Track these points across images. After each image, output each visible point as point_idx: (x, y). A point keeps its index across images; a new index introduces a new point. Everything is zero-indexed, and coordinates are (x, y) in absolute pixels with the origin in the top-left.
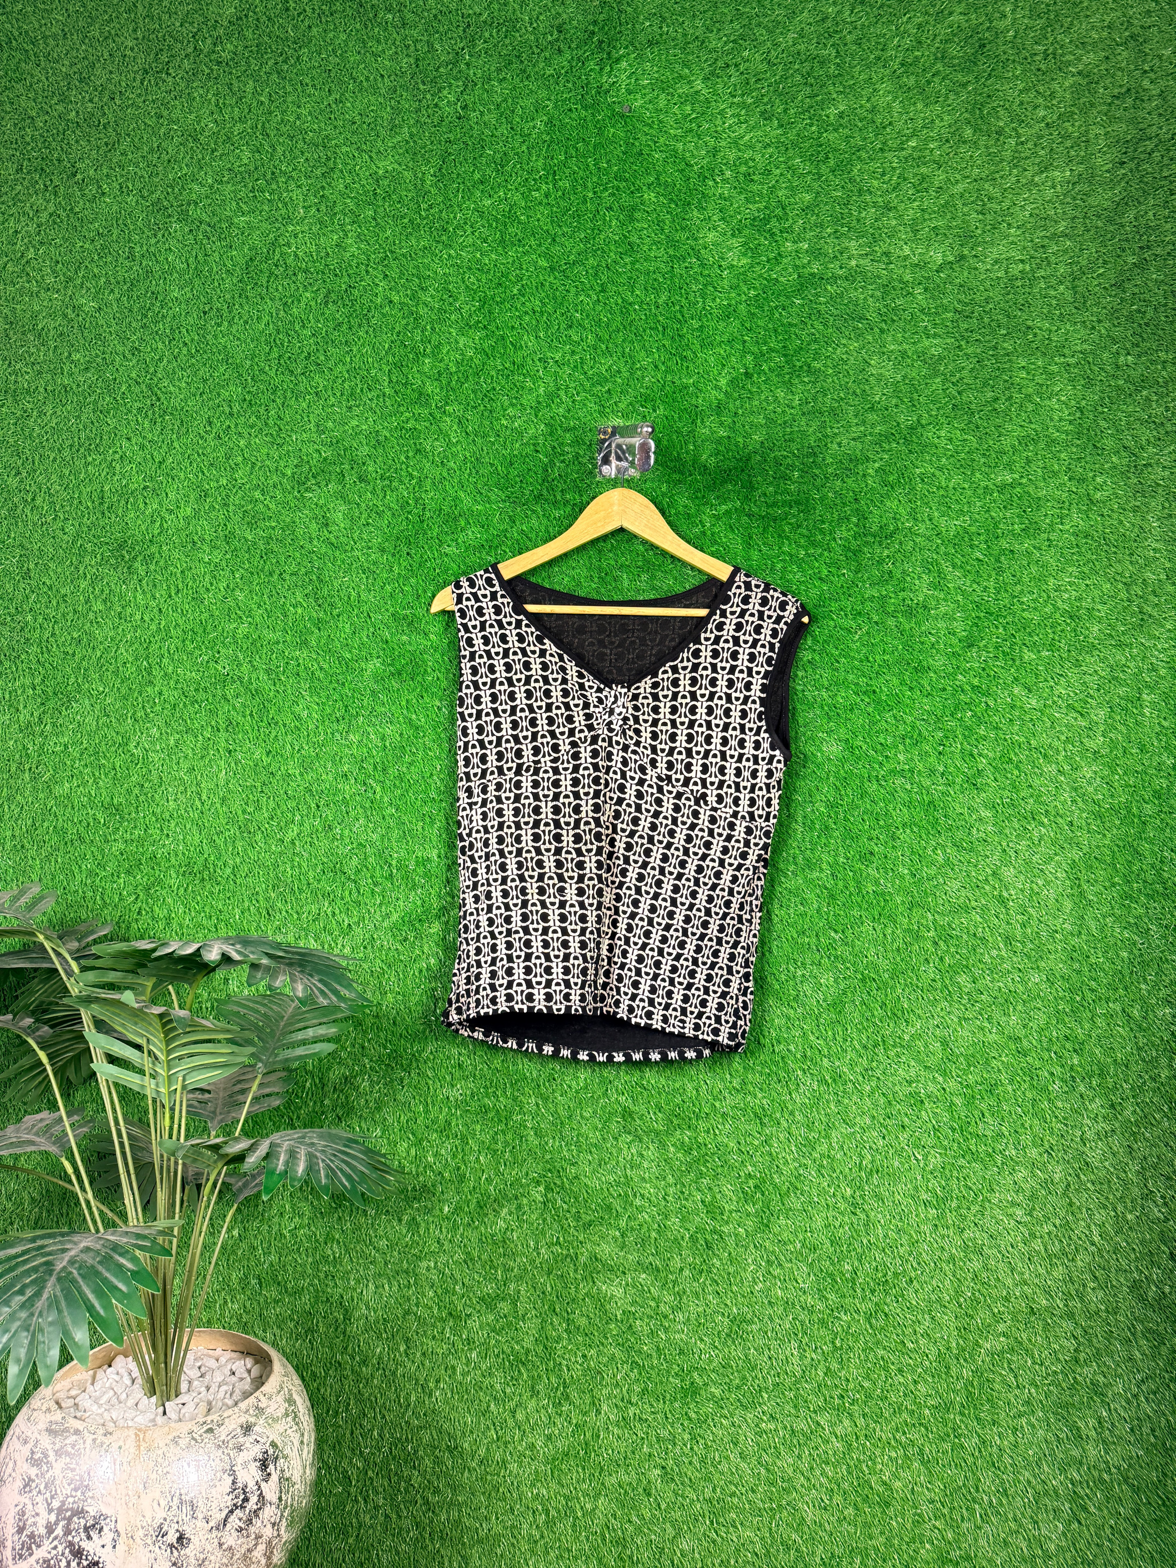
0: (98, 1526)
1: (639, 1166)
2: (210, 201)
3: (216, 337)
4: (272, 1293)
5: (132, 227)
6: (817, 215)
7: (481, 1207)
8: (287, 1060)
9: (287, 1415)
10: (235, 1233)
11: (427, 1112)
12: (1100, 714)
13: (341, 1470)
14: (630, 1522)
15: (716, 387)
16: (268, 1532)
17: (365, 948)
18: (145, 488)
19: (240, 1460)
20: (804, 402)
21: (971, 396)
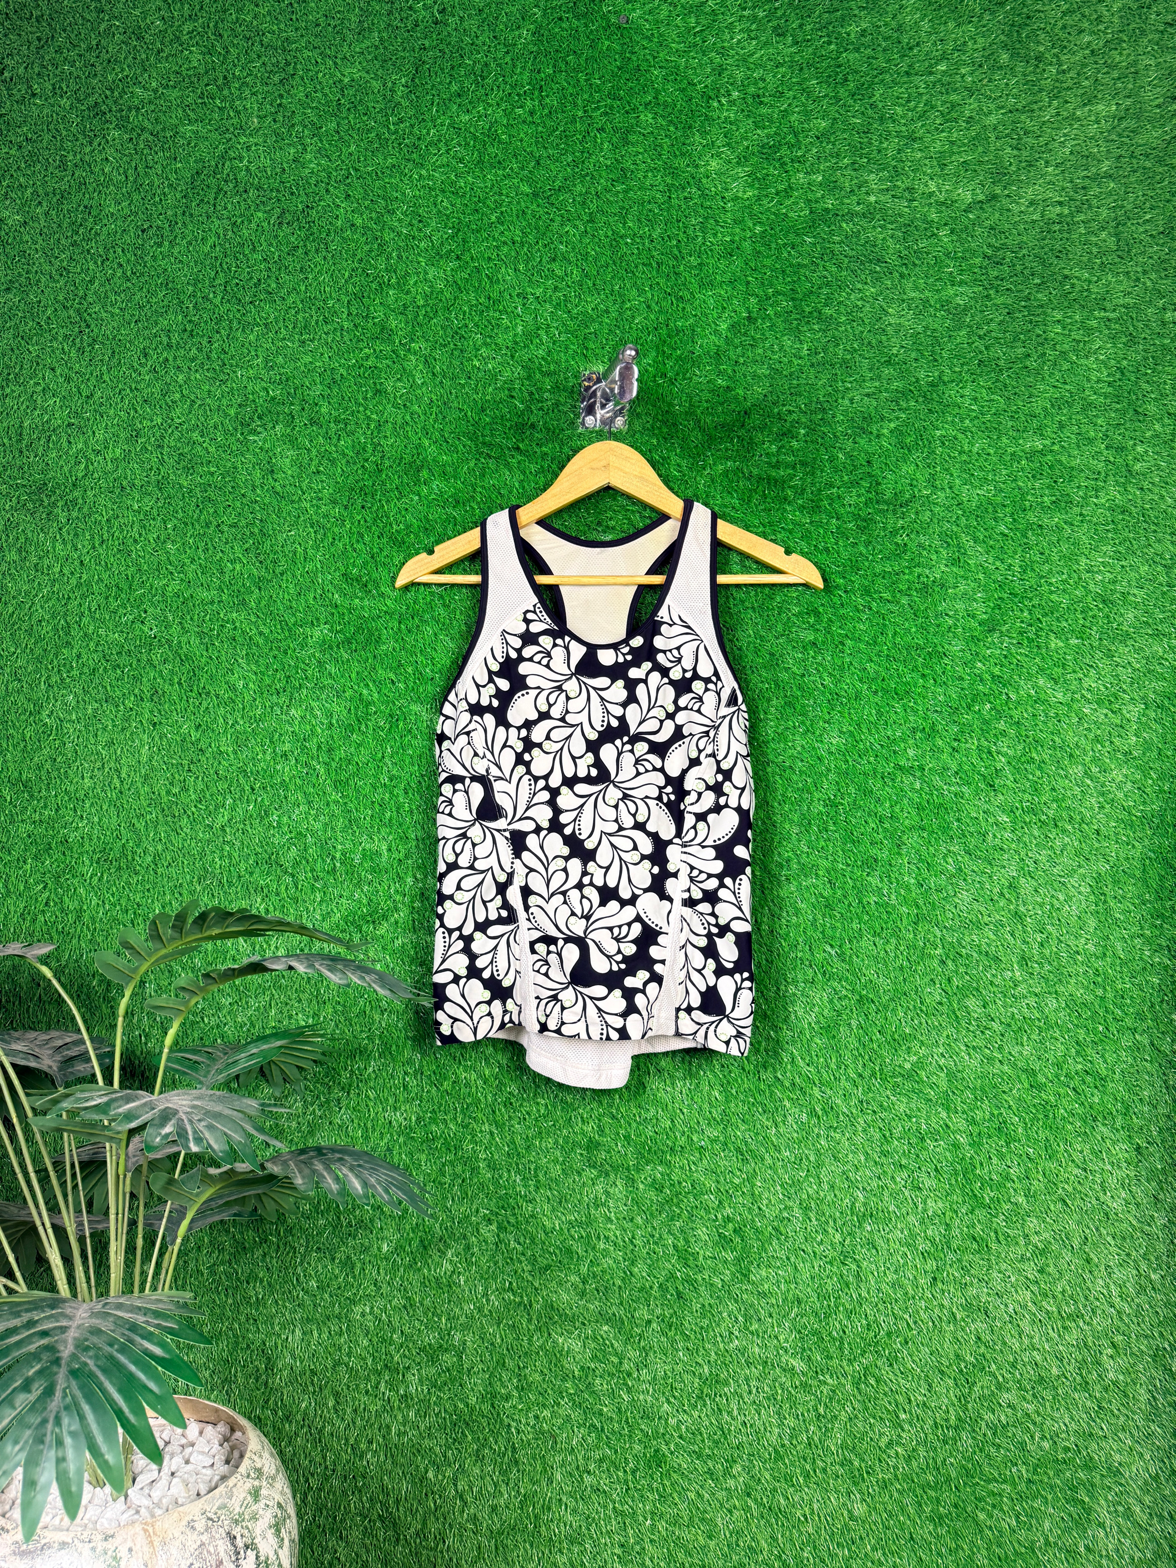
1: (603, 1205)
2: (153, 107)
5: (64, 133)
6: (834, 144)
7: (425, 1248)
11: (366, 1138)
12: (1133, 712)
15: (716, 331)
18: (70, 425)
20: (813, 352)
21: (998, 351)
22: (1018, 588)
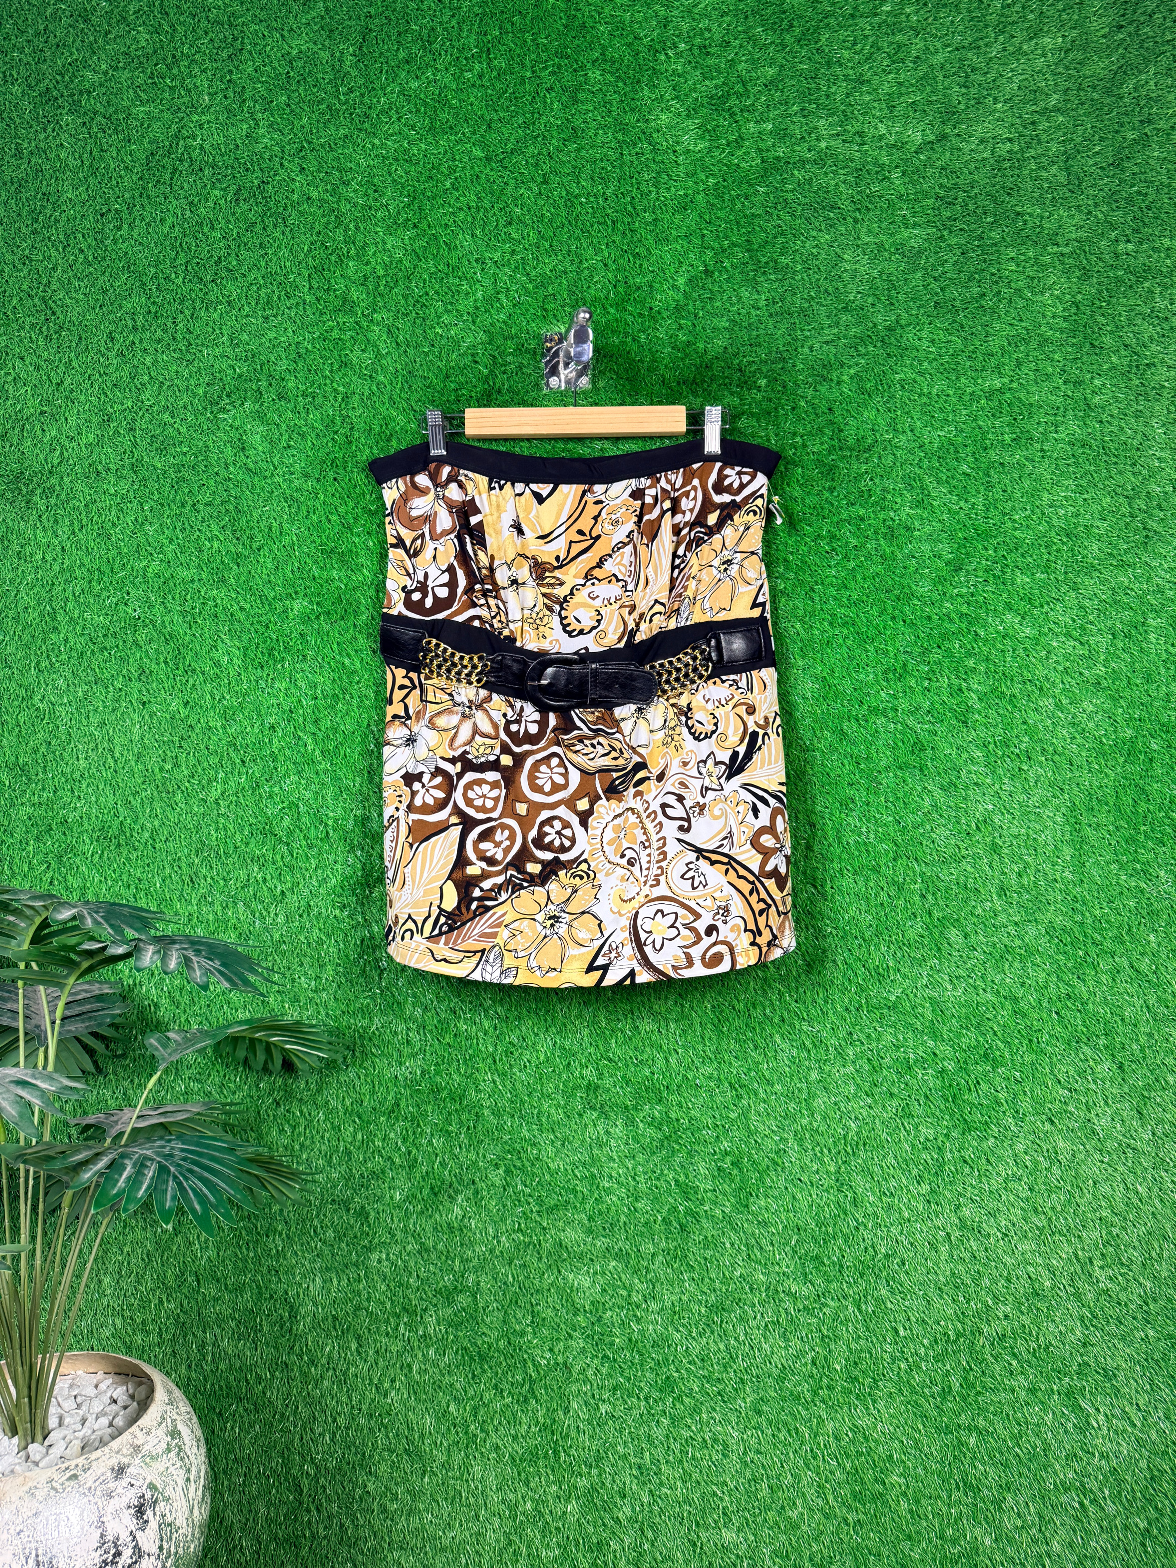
1: (605, 1144)
2: (104, 90)
3: (115, 241)
6: (782, 92)
7: (436, 1194)
9: (170, 1451)
15: (674, 286)
18: (42, 413)
19: (110, 1510)
20: (771, 302)
21: (953, 292)
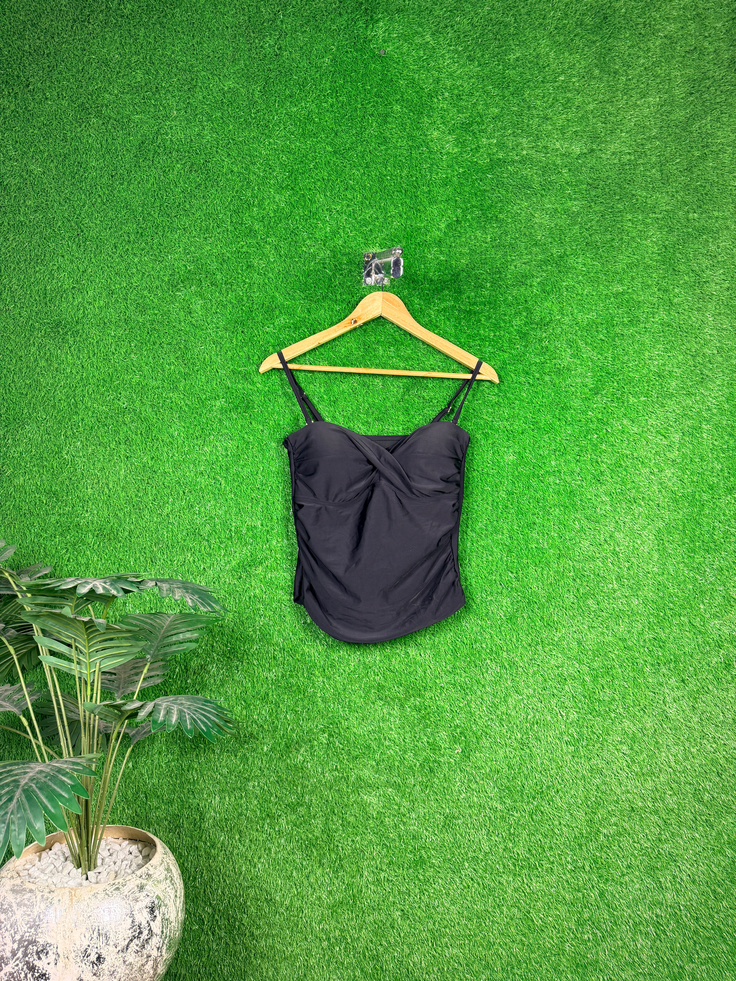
0: (45, 951)
1: (388, 721)
2: (116, 105)
3: (119, 191)
4: (155, 803)
5: (65, 120)
6: (502, 122)
7: (288, 747)
8: (166, 654)
9: (167, 879)
10: (130, 765)
11: (254, 687)
12: (676, 437)
13: (198, 914)
14: (381, 945)
15: (438, 229)
16: (155, 953)
17: (214, 583)
18: (74, 288)
19: (137, 908)
20: (493, 239)
21: (597, 237)
22: (610, 369)
